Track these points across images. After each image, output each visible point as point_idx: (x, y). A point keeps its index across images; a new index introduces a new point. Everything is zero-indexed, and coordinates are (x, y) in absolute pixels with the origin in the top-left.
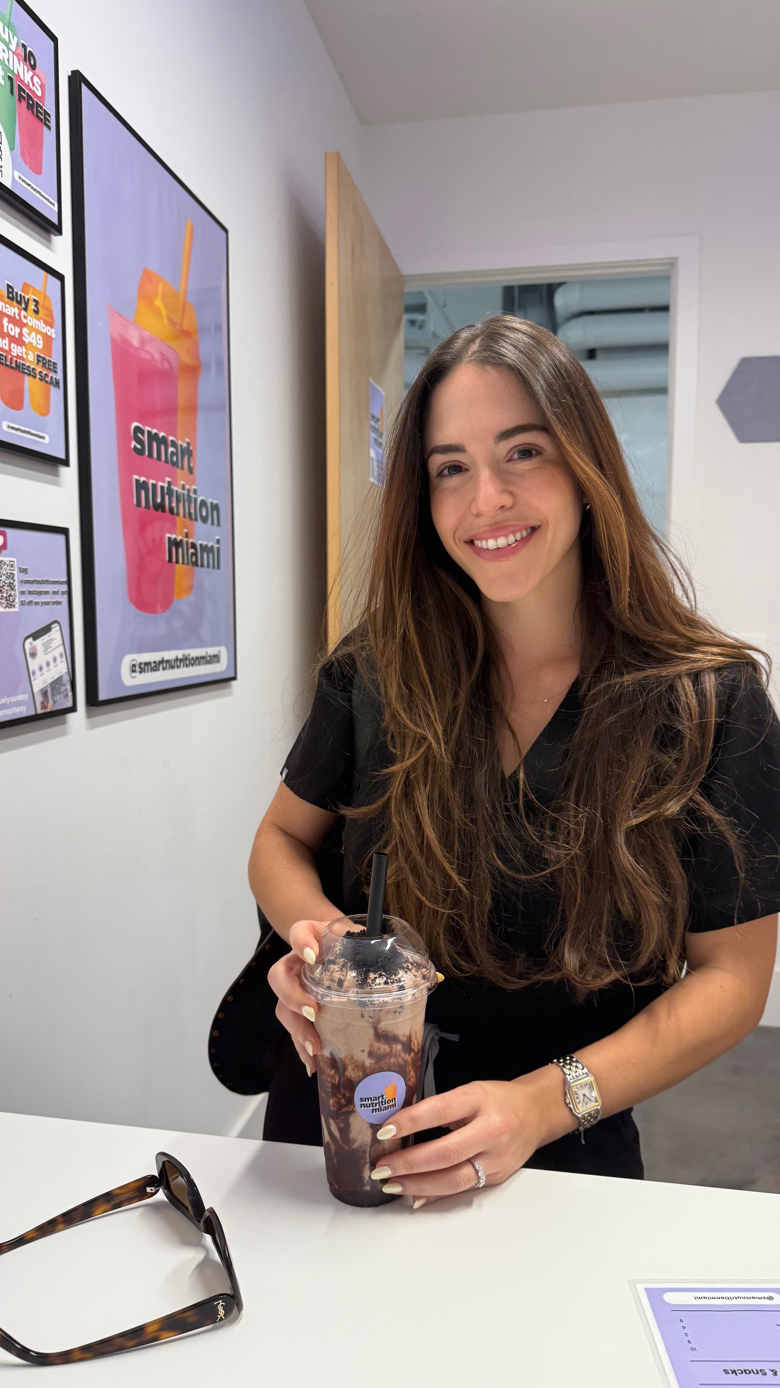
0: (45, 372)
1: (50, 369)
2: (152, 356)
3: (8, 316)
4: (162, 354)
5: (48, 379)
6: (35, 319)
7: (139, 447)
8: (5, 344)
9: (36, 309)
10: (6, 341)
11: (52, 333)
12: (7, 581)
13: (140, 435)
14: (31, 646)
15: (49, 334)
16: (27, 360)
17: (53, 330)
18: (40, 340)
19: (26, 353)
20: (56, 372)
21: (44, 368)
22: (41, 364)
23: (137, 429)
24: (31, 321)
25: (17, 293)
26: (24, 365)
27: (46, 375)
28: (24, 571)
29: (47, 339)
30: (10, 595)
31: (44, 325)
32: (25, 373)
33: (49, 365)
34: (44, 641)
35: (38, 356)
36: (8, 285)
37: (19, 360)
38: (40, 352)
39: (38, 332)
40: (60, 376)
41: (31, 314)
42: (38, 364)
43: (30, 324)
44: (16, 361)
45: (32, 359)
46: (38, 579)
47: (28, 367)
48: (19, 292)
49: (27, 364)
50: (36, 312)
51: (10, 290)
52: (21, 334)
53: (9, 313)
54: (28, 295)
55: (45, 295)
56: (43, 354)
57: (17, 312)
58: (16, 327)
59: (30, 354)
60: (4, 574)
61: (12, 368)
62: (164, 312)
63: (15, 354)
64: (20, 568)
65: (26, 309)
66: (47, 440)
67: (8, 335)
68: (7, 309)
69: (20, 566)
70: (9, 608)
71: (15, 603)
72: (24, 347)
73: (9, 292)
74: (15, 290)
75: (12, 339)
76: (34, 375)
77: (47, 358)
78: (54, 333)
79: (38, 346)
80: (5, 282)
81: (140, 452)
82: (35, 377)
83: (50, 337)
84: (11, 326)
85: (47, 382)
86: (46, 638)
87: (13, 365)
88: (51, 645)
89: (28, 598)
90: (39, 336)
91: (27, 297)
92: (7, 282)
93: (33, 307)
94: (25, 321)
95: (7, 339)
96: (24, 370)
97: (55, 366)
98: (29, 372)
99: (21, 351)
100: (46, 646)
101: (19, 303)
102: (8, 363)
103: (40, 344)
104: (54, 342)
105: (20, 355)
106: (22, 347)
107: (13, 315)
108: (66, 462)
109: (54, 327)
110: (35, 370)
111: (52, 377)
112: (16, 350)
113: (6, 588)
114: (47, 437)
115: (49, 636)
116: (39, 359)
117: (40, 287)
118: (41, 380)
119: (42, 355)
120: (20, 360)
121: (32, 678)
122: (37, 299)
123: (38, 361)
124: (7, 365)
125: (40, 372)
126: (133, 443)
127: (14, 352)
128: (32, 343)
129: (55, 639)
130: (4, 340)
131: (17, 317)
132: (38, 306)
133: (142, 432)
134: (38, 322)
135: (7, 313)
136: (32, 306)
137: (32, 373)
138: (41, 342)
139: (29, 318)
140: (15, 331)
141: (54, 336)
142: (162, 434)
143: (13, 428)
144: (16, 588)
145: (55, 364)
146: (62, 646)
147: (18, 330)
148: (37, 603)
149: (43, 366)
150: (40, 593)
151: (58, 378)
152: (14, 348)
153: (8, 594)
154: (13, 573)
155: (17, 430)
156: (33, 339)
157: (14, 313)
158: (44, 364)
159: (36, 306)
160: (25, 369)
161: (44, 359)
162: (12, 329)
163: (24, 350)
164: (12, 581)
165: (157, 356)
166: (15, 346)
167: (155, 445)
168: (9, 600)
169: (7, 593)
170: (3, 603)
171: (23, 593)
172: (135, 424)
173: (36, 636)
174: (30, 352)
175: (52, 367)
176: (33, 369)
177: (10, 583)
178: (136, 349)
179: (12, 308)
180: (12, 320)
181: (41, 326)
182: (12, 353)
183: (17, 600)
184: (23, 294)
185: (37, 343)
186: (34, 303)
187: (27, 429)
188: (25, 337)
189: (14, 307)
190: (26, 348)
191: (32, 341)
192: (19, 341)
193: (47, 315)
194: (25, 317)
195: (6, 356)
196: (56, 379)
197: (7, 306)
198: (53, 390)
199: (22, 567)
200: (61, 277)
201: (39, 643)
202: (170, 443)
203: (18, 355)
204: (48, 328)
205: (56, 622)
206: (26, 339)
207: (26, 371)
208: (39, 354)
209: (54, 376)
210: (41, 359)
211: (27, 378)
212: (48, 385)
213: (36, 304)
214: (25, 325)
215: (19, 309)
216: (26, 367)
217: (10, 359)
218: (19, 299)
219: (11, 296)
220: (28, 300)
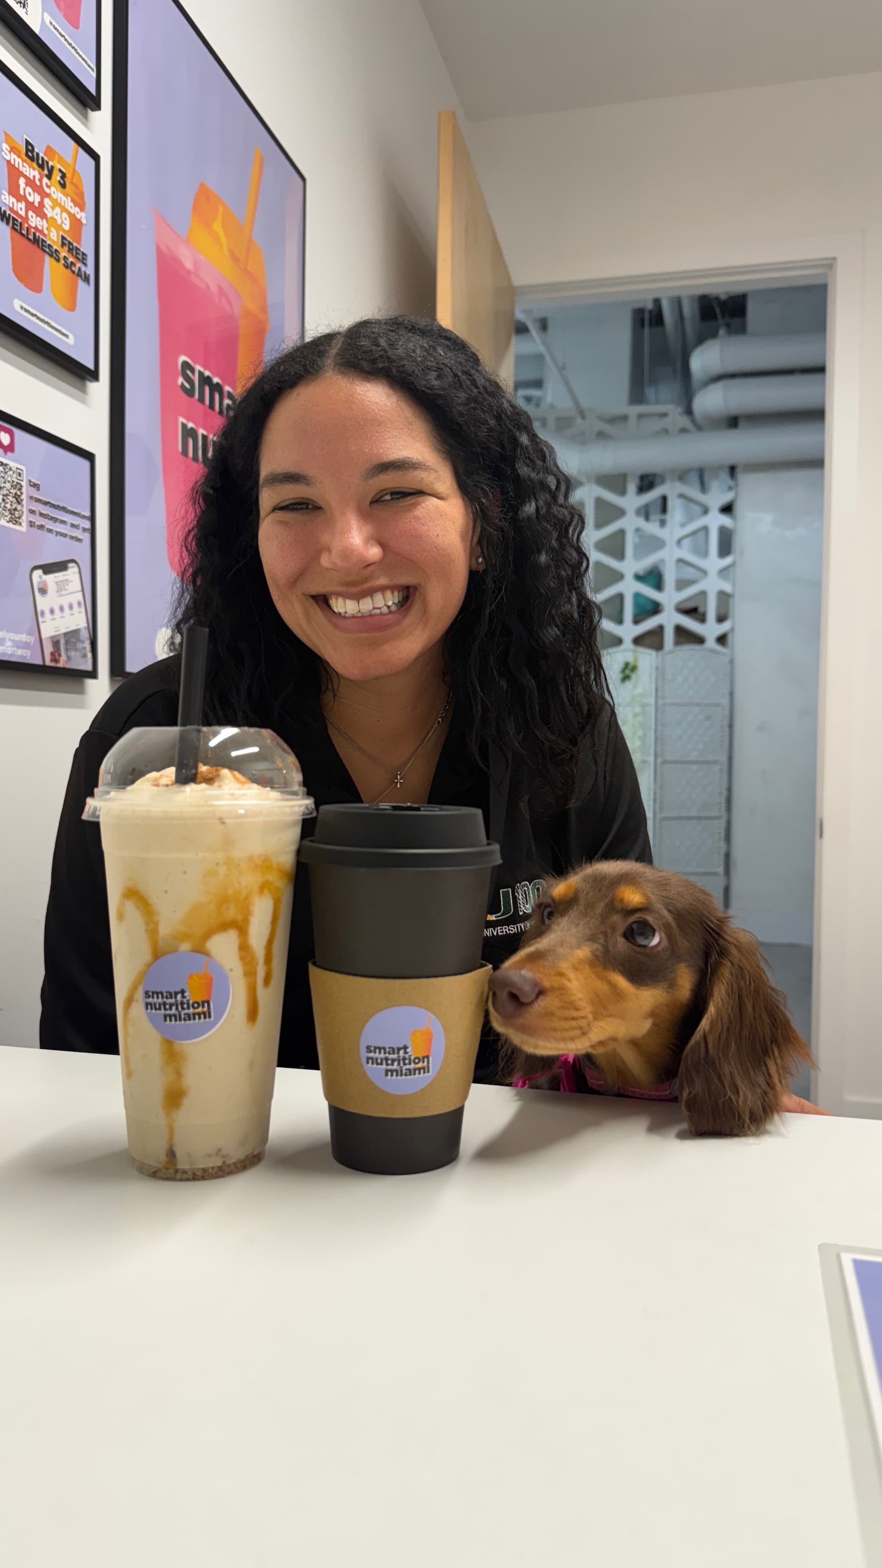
0: (71, 259)
1: (78, 259)
2: (208, 287)
3: (25, 177)
4: (220, 287)
5: (76, 270)
6: (62, 193)
7: (187, 385)
8: (21, 209)
9: (62, 182)
10: (22, 205)
11: (81, 217)
12: (13, 491)
13: (189, 372)
14: (39, 580)
15: (78, 217)
16: (48, 237)
17: (83, 214)
18: (66, 219)
19: (47, 229)
20: (85, 265)
21: (71, 255)
22: (66, 248)
23: (185, 365)
24: (55, 192)
25: (38, 154)
26: (45, 242)
27: (72, 263)
28: (36, 486)
29: (76, 223)
30: (15, 509)
31: (71, 204)
32: (45, 251)
33: (77, 253)
34: (57, 580)
35: (63, 238)
36: (26, 140)
37: (38, 234)
38: (65, 233)
39: (64, 209)
40: (90, 270)
41: (56, 185)
42: (62, 246)
43: (55, 196)
44: (34, 234)
45: (55, 239)
46: (52, 502)
47: (50, 245)
48: (41, 155)
49: (48, 242)
50: (63, 186)
51: (30, 148)
52: (41, 203)
53: (28, 175)
54: (52, 161)
55: (74, 170)
56: (70, 237)
57: (38, 177)
58: (36, 194)
59: (53, 232)
60: (9, 481)
61: (30, 239)
62: (223, 239)
63: (33, 225)
64: (30, 481)
65: (49, 177)
66: (71, 340)
67: (25, 198)
68: (24, 169)
69: (30, 478)
70: (14, 524)
71: (21, 521)
72: (45, 221)
73: (27, 150)
74: (36, 150)
75: (30, 206)
76: (57, 258)
77: (75, 244)
78: (86, 217)
79: (63, 226)
80: (23, 137)
81: (190, 393)
82: (58, 260)
83: (79, 221)
84: (29, 189)
85: (73, 272)
86: (60, 576)
87: (31, 237)
88: (67, 587)
89: (40, 521)
90: (65, 215)
91: (51, 163)
92: (25, 137)
93: (59, 178)
94: (47, 190)
95: (24, 203)
96: (44, 248)
97: (84, 257)
98: (50, 253)
99: (41, 224)
100: (61, 587)
101: (41, 166)
102: (24, 232)
103: (65, 224)
104: (84, 229)
105: (40, 228)
106: (42, 219)
107: (32, 178)
108: (94, 375)
109: (85, 210)
110: (59, 252)
111: (80, 269)
112: (34, 221)
113: (10, 498)
114: (71, 336)
115: (64, 575)
116: (65, 241)
117: (69, 159)
118: (67, 266)
119: (68, 239)
120: (40, 234)
121: (40, 619)
122: (64, 170)
123: (63, 244)
124: (23, 235)
125: (65, 258)
126: (181, 380)
127: (32, 222)
128: (56, 220)
129: (72, 582)
130: (19, 203)
132: (66, 179)
133: (192, 370)
134: (64, 198)
135: (25, 173)
136: (57, 176)
137: (54, 255)
138: (68, 222)
139: (53, 189)
140: (35, 198)
141: (84, 221)
142: (216, 380)
143: (27, 311)
144: (24, 502)
145: (84, 254)
146: (80, 594)
147: (38, 198)
148: (50, 531)
149: (69, 252)
150: (55, 520)
151: (88, 272)
152: (32, 217)
153: (13, 507)
154: (20, 484)
155: (33, 315)
156: (57, 215)
157: (34, 177)
158: (70, 250)
159: (62, 178)
160: (45, 246)
161: (70, 243)
162: (30, 194)
163: (46, 225)
164: (19, 493)
165: (214, 288)
166: (34, 215)
167: (207, 390)
168: (14, 514)
169: (11, 505)
170: (6, 516)
171: (32, 512)
172: (183, 358)
173: (48, 569)
174: (52, 229)
175: (80, 257)
176: (56, 251)
177: (16, 494)
178: (188, 272)
179: (31, 170)
180: (30, 182)
181: (68, 204)
182: (30, 222)
183: (24, 517)
184: (46, 158)
185: (62, 222)
186: (60, 174)
187: (46, 319)
188: (47, 209)
189: (34, 169)
190: (47, 222)
191: (55, 217)
192: (39, 211)
193: (76, 194)
194: (48, 186)
195: (21, 223)
196: (85, 273)
197: (25, 164)
198: (81, 284)
199: (33, 480)
200: (95, 157)
201: (51, 579)
202: (226, 395)
203: (36, 226)
204: (77, 209)
205: (73, 561)
206: (48, 213)
207: (47, 250)
208: (65, 236)
209: (83, 269)
210: (67, 243)
211: (47, 258)
212: (75, 277)
213: (63, 176)
214: (48, 195)
215: (40, 173)
216: (47, 245)
217: (27, 228)
218: (40, 162)
219: (30, 154)
220: (52, 167)
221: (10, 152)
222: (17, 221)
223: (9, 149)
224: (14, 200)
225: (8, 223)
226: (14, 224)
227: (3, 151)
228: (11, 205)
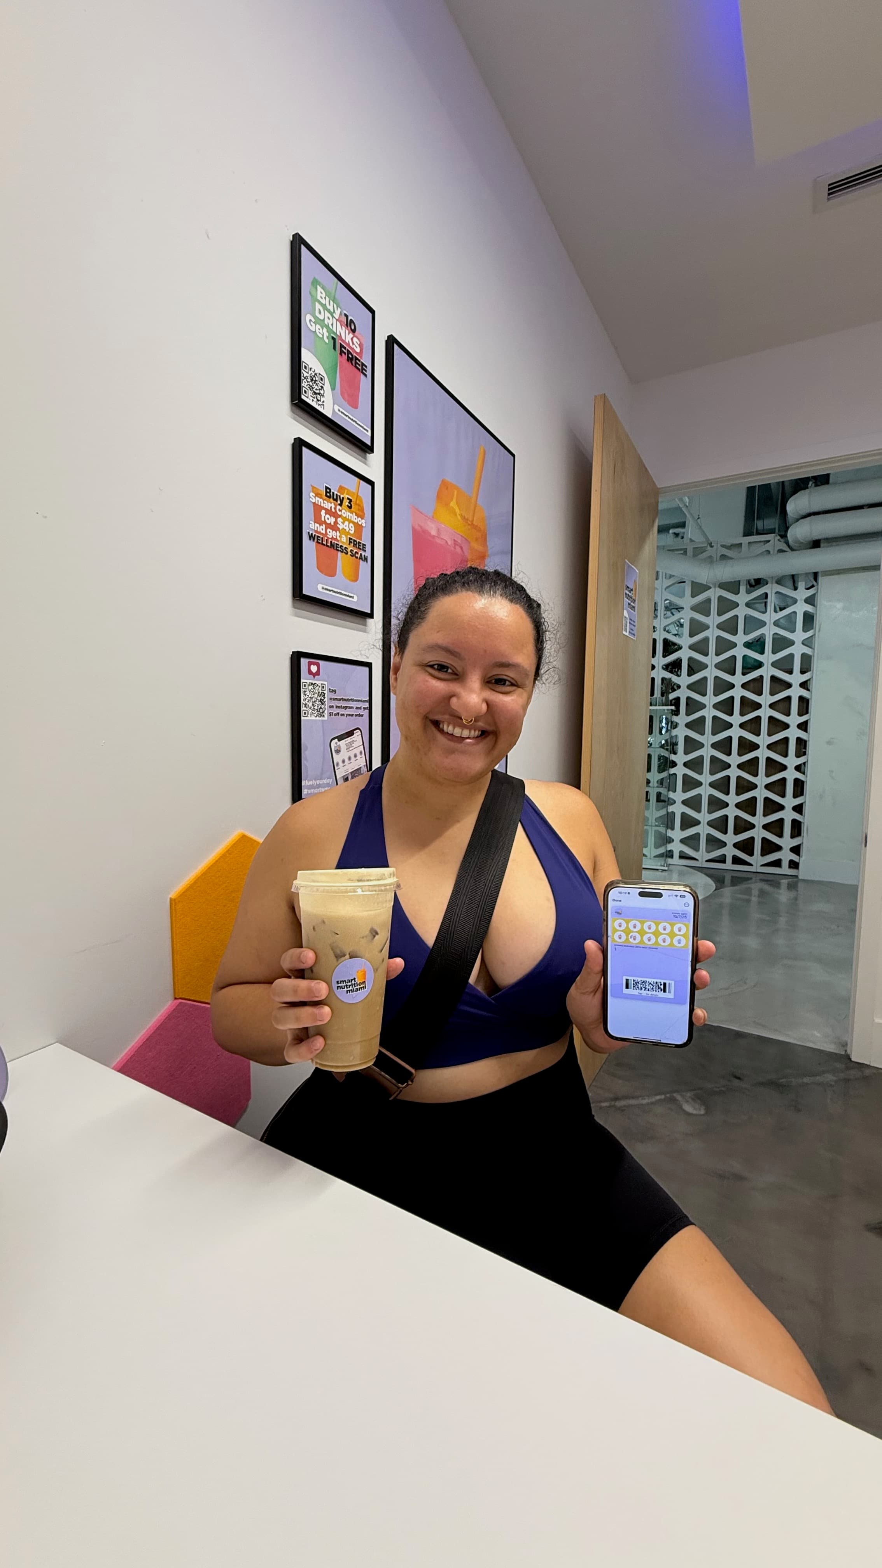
0: (355, 550)
1: (360, 549)
2: (447, 542)
3: (325, 509)
4: (455, 541)
5: (358, 556)
6: (349, 512)
8: (322, 529)
9: (349, 505)
10: (324, 527)
11: (362, 523)
12: (319, 698)
14: (335, 745)
15: (360, 523)
16: (340, 541)
17: (363, 521)
18: (352, 527)
19: (339, 536)
20: (365, 551)
21: (355, 548)
22: (352, 544)
24: (346, 513)
25: (333, 493)
27: (356, 552)
28: (334, 691)
29: (359, 528)
30: (321, 708)
31: (356, 517)
32: (338, 550)
33: (359, 545)
34: (347, 742)
35: (350, 539)
37: (333, 541)
39: (350, 521)
40: (368, 554)
41: (345, 508)
42: (349, 544)
43: (344, 515)
44: (331, 542)
45: (345, 541)
46: (344, 698)
47: (341, 546)
48: (335, 493)
49: (340, 544)
50: (350, 507)
51: (328, 490)
52: (336, 523)
53: (327, 507)
54: (343, 494)
55: (358, 495)
57: (333, 506)
58: (332, 517)
60: (316, 693)
61: (328, 546)
62: (458, 511)
63: (330, 537)
64: (330, 689)
65: (341, 505)
66: (355, 599)
67: (325, 522)
68: (325, 504)
69: (330, 687)
70: (319, 717)
71: (324, 714)
72: (338, 532)
73: (326, 492)
74: (332, 491)
75: (328, 526)
77: (358, 541)
78: (365, 523)
79: (350, 531)
82: (347, 553)
83: (361, 525)
84: (328, 516)
85: (357, 558)
86: (349, 740)
87: (329, 544)
88: (353, 745)
89: (335, 711)
90: (351, 525)
91: (342, 496)
92: (325, 485)
93: (347, 504)
94: (340, 513)
95: (324, 525)
96: (338, 548)
97: (364, 546)
98: (342, 550)
99: (336, 535)
100: (349, 746)
101: (336, 500)
102: (324, 543)
103: (352, 530)
104: (364, 529)
105: (335, 537)
106: (336, 532)
107: (329, 509)
108: (371, 616)
109: (365, 518)
110: (347, 549)
111: (361, 554)
112: (331, 534)
113: (317, 703)
114: (355, 597)
115: (351, 739)
116: (351, 541)
117: (353, 491)
118: (352, 556)
119: (353, 538)
120: (335, 541)
121: (336, 768)
122: (350, 498)
123: (350, 542)
124: (324, 545)
125: (351, 550)
127: (330, 535)
128: (345, 530)
129: (356, 741)
130: (321, 526)
131: (333, 510)
132: (352, 503)
134: (350, 515)
135: (325, 507)
136: (346, 503)
137: (344, 551)
138: (353, 529)
139: (343, 511)
140: (331, 521)
141: (364, 525)
143: (326, 589)
144: (326, 703)
146: (362, 746)
147: (333, 520)
148: (342, 715)
149: (354, 546)
150: (346, 708)
151: (366, 555)
152: (330, 532)
153: (319, 707)
154: (324, 693)
155: (330, 591)
156: (346, 526)
157: (331, 507)
158: (355, 545)
159: (350, 503)
161: (354, 541)
162: (328, 519)
163: (338, 534)
164: (323, 698)
165: (450, 542)
166: (331, 531)
168: (320, 711)
169: (318, 707)
170: (315, 714)
171: (331, 707)
173: (340, 738)
174: (343, 536)
175: (362, 547)
176: (345, 548)
177: (321, 699)
178: (434, 537)
179: (329, 504)
180: (328, 512)
181: (354, 518)
182: (328, 536)
183: (326, 712)
184: (339, 494)
185: (350, 529)
186: (348, 501)
187: (339, 591)
188: (339, 525)
189: (331, 503)
190: (340, 532)
191: (345, 528)
192: (335, 527)
193: (359, 510)
194: (340, 511)
195: (322, 538)
196: (364, 556)
197: (325, 502)
198: (362, 563)
199: (331, 688)
200: (372, 483)
201: (343, 743)
204: (360, 519)
205: (358, 729)
206: (341, 526)
207: (340, 549)
208: (351, 537)
209: (363, 554)
210: (353, 541)
211: (339, 553)
212: (358, 560)
213: (350, 501)
214: (340, 516)
215: (335, 504)
216: (339, 546)
217: (327, 540)
218: (335, 497)
219: (328, 494)
220: (343, 498)
221: (315, 497)
222: (320, 537)
223: (314, 495)
224: (318, 525)
225: (314, 540)
226: (318, 540)
227: (310, 497)
228: (316, 529)
